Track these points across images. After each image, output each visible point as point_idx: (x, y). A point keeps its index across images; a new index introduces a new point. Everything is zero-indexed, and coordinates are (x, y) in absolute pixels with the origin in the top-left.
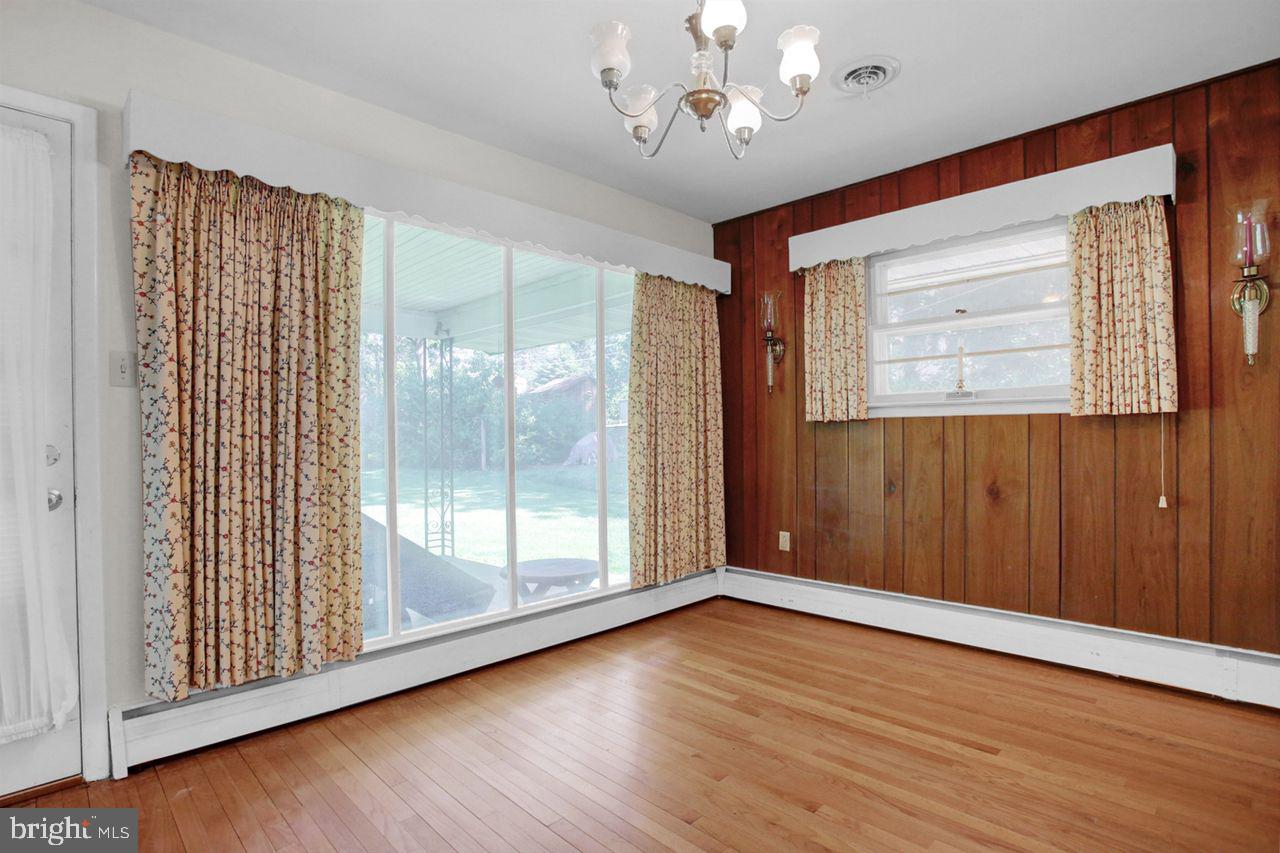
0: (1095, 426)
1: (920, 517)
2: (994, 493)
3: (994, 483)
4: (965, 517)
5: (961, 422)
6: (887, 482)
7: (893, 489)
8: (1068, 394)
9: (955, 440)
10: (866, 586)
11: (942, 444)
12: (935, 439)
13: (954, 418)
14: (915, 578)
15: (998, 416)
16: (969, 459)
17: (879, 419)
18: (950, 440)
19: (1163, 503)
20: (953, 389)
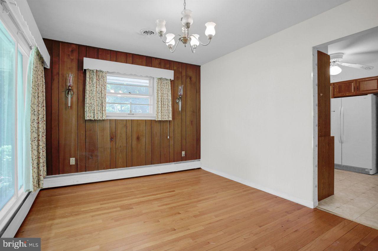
0: (157, 123)
1: (120, 146)
2: (138, 138)
3: (138, 136)
4: (132, 145)
5: (131, 121)
6: (110, 137)
7: (112, 139)
8: (155, 115)
9: (129, 125)
10: (104, 169)
11: (126, 126)
12: (124, 125)
13: (129, 120)
14: (119, 163)
15: (139, 120)
16: (132, 129)
17: (108, 120)
18: (128, 125)
19: (168, 138)
20: (129, 112)
